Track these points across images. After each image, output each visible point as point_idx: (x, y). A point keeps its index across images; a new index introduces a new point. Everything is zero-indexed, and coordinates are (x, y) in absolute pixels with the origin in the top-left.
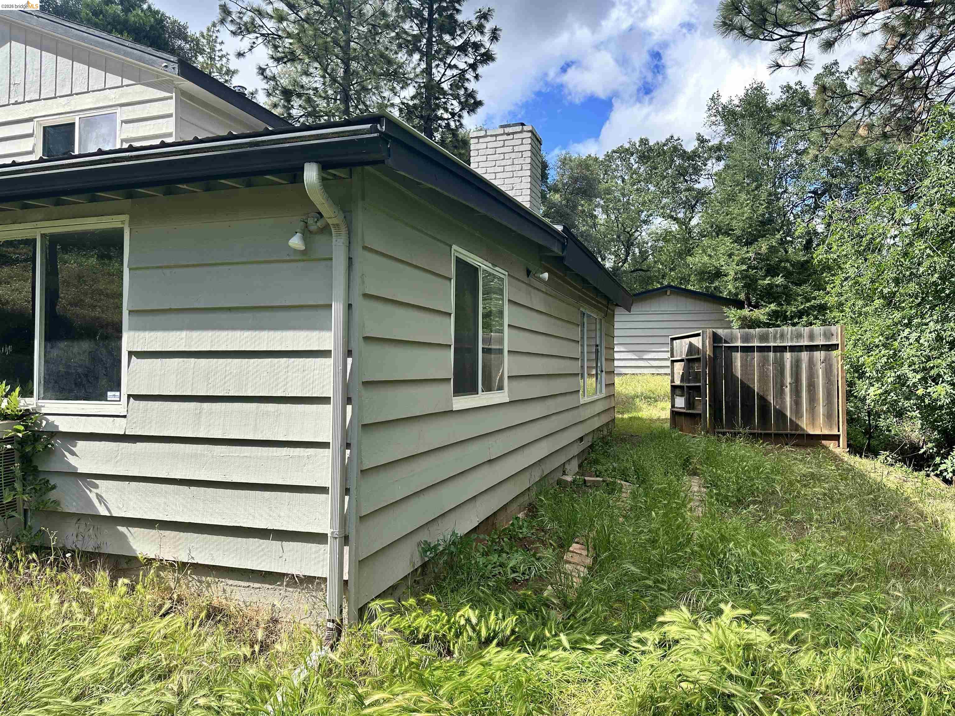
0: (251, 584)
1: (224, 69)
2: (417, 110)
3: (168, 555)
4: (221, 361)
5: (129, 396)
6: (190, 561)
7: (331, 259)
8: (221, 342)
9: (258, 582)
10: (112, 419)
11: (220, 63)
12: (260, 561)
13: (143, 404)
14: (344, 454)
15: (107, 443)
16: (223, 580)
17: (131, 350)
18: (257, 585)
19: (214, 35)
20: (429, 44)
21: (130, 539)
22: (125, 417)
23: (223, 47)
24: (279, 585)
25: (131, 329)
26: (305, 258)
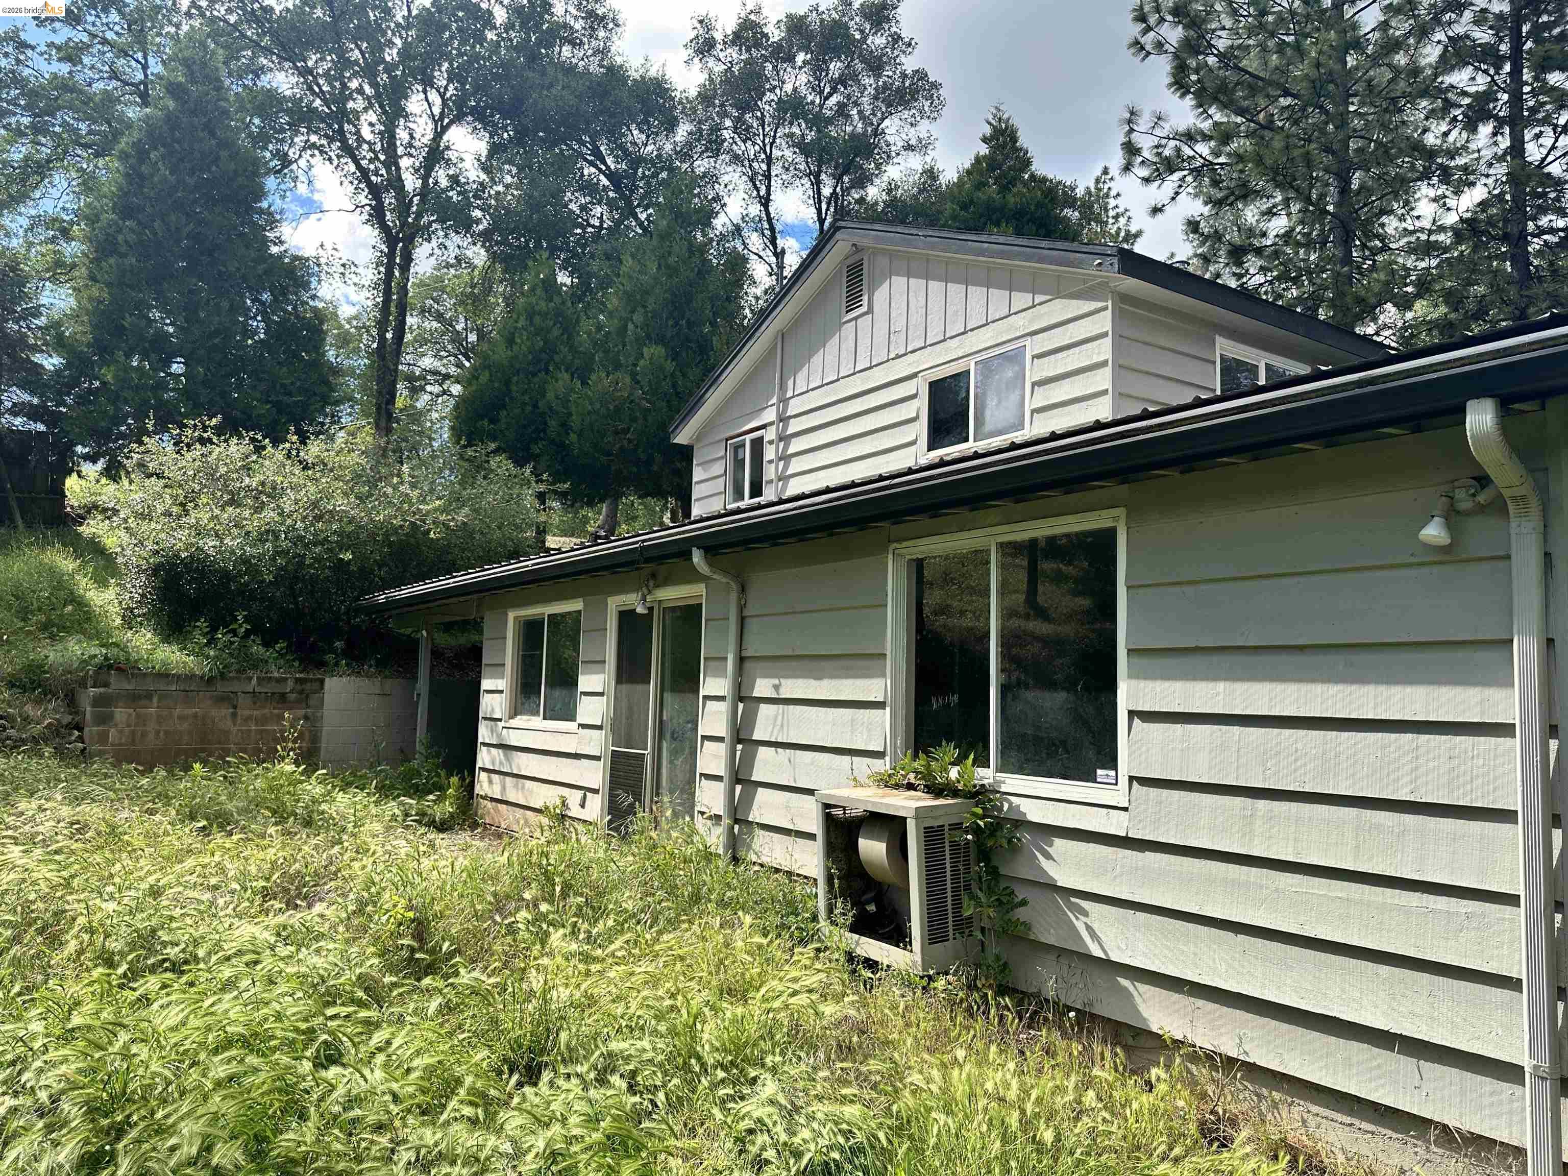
0: (1357, 1122)
1: (1122, 234)
2: (1494, 226)
3: (1203, 1040)
4: (1287, 732)
5: (1131, 779)
6: (1241, 1058)
7: (1508, 557)
8: (1287, 702)
9: (1370, 1122)
10: (1105, 810)
11: (1116, 226)
12: (1373, 1084)
13: (1153, 792)
14: (1550, 922)
15: (1098, 846)
16: (1302, 1103)
17: (1134, 708)
18: (1365, 1126)
19: (1106, 186)
20: (1516, 99)
21: (1138, 1000)
22: (1125, 809)
23: (1119, 201)
24: (1412, 1137)
25: (1130, 676)
26: (1447, 558)
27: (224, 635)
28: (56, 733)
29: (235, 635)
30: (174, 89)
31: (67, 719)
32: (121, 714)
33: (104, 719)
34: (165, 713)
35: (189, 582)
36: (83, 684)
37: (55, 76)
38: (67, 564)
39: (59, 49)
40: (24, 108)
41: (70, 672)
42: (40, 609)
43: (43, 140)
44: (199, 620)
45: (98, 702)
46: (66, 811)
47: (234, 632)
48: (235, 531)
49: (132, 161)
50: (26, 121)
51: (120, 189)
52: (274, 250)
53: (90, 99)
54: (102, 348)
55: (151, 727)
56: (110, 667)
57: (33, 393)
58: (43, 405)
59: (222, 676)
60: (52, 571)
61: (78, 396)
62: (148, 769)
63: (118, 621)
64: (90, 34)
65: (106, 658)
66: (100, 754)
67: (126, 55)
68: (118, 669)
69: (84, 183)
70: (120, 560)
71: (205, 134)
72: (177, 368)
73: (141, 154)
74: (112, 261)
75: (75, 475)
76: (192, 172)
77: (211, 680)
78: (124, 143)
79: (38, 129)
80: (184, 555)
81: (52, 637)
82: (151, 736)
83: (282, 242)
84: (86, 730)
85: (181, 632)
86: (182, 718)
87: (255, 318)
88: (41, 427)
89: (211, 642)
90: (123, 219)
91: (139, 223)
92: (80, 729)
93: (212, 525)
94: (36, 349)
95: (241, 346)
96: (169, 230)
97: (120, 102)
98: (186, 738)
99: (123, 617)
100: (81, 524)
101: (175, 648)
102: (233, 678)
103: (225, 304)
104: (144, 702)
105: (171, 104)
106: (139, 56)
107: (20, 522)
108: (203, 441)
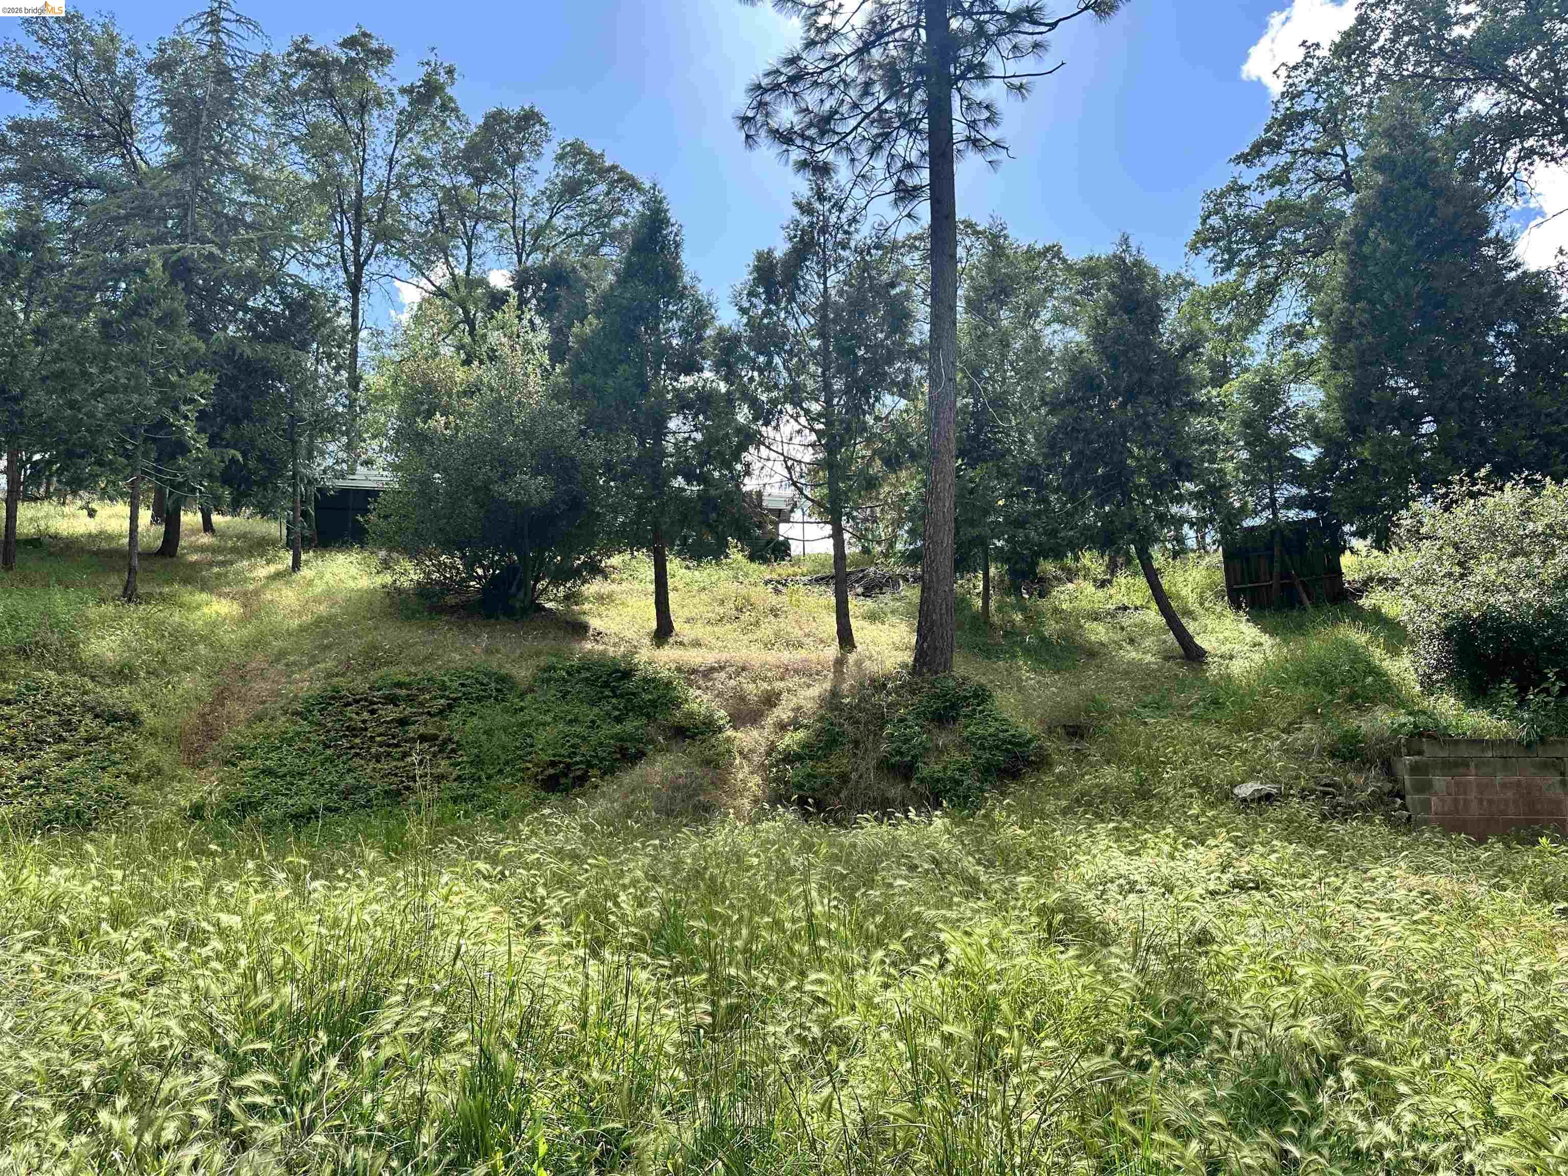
27: (1536, 695)
28: (1380, 801)
29: (1549, 695)
30: (1379, 164)
31: (1388, 786)
32: (1440, 781)
33: (1424, 787)
34: (1485, 780)
35: (1485, 643)
36: (1397, 752)
37: (1270, 203)
38: (1358, 637)
39: (1269, 177)
40: (1249, 242)
41: (1382, 741)
42: (1343, 682)
43: (1269, 262)
44: (1503, 681)
45: (1415, 769)
46: (1413, 880)
47: (1547, 691)
48: (1528, 582)
49: (1353, 247)
50: (1253, 252)
51: (1346, 276)
52: (1512, 275)
53: (1302, 209)
54: (1355, 429)
55: (1473, 795)
56: (1421, 735)
57: (1300, 486)
58: (1311, 495)
59: (1542, 740)
60: (1348, 647)
61: (1339, 478)
62: (1481, 840)
63: (1418, 688)
64: (1291, 152)
65: (1416, 726)
66: (1426, 822)
67: (1326, 154)
68: (1429, 736)
69: (1309, 285)
70: (1410, 628)
71: (1419, 191)
72: (1428, 427)
73: (1359, 235)
74: (1351, 345)
75: (1348, 552)
76: (1410, 234)
77: (1529, 745)
78: (1341, 235)
79: (1262, 256)
80: (1475, 615)
81: (1358, 707)
82: (1474, 805)
83: (1518, 265)
84: (1408, 797)
85: (1485, 694)
86: (1504, 786)
87: (1502, 353)
88: (1312, 514)
89: (1523, 703)
90: (1354, 304)
91: (1370, 302)
92: (1403, 798)
93: (1501, 580)
94: (1295, 445)
95: (1493, 386)
96: (1398, 297)
97: (1327, 199)
98: (1512, 809)
99: (1422, 683)
100: (1361, 597)
101: (1483, 712)
102: (1554, 743)
103: (1468, 349)
104: (1461, 770)
105: (1380, 179)
106: (1338, 150)
107: (1307, 603)
108: (1473, 495)
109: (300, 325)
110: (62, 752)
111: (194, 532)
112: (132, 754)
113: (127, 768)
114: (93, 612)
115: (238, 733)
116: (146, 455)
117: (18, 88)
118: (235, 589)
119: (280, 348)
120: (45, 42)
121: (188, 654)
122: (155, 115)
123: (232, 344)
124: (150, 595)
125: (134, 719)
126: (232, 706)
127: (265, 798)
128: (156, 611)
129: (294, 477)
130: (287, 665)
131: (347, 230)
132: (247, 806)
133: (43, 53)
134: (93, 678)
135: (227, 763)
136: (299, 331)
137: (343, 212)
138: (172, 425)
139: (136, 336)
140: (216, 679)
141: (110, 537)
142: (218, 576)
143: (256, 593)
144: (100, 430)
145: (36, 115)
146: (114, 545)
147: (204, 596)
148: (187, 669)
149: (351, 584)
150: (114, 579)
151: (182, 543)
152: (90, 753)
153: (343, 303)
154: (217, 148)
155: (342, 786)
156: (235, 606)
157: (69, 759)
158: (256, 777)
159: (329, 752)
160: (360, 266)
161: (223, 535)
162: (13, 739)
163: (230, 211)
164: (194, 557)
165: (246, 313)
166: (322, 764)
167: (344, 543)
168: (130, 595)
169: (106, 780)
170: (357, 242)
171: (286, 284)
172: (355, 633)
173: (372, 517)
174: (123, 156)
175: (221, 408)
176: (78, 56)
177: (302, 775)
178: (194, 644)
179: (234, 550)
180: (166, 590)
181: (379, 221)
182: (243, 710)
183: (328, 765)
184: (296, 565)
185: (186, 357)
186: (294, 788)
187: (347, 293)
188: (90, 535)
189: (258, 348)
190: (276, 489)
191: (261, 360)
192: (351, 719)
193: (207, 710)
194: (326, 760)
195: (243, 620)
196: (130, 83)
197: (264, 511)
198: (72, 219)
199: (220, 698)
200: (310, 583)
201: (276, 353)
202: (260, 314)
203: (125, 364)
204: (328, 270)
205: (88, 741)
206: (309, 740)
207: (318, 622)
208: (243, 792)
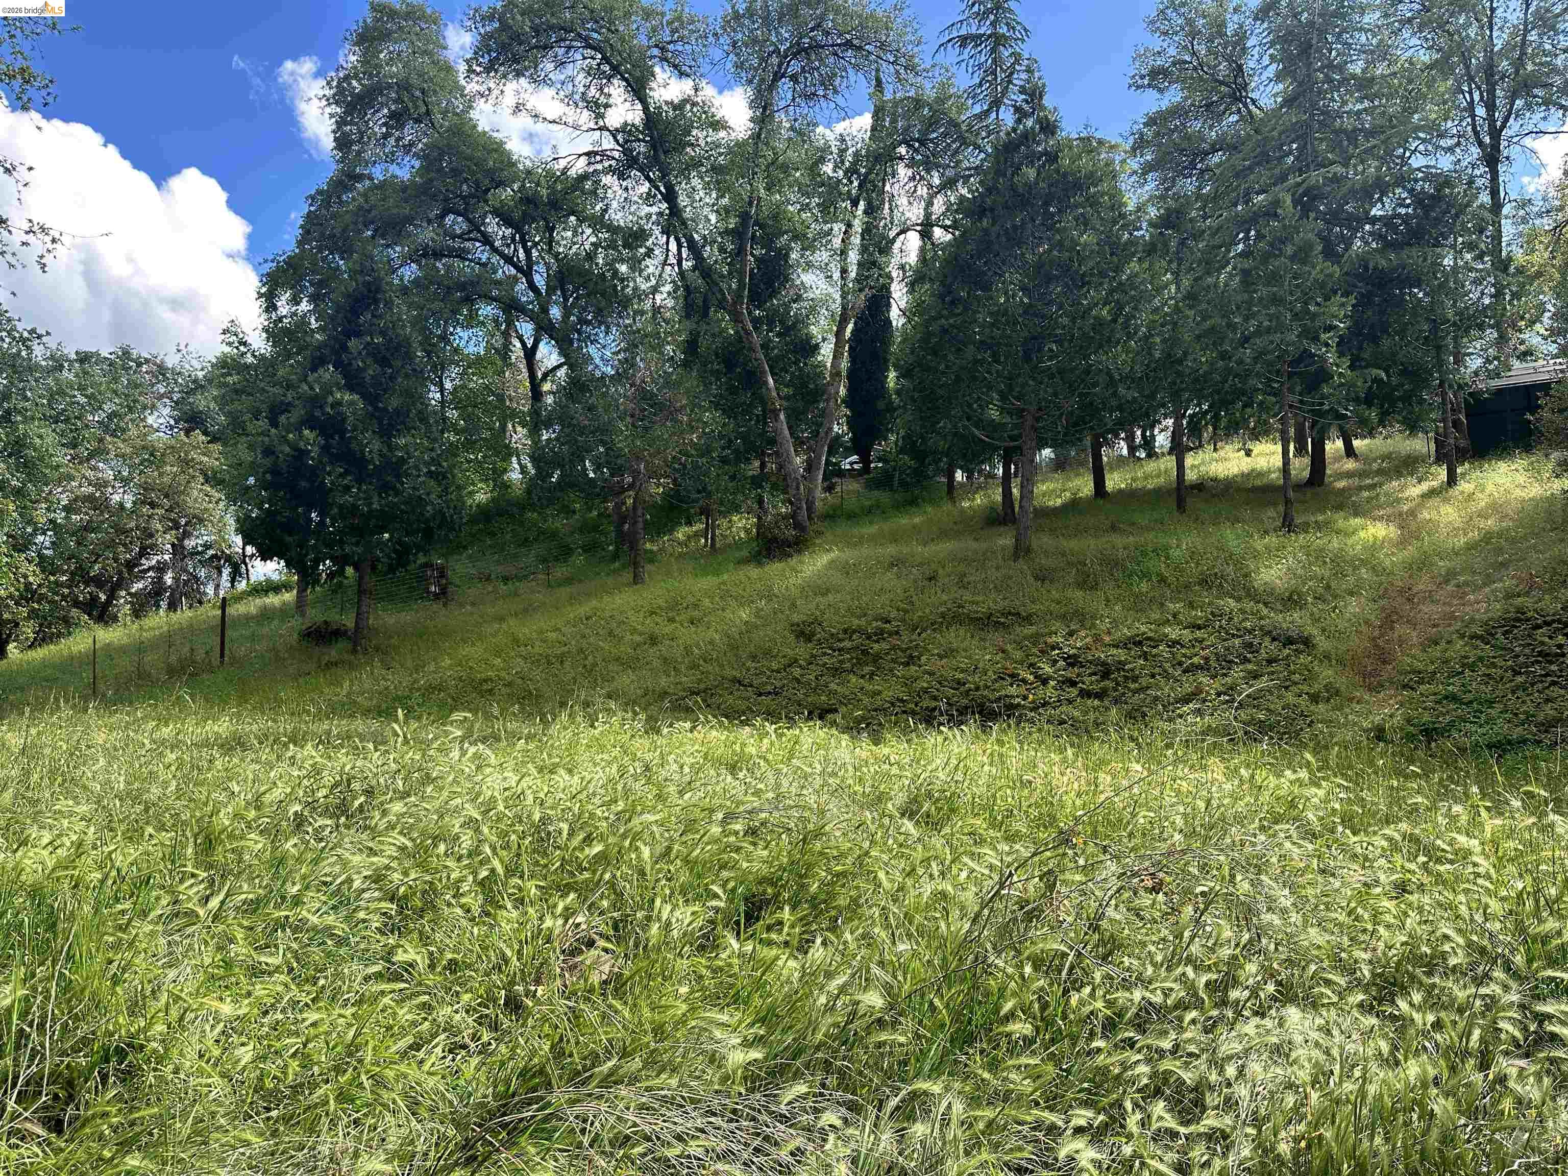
109: (1435, 219)
110: (1249, 672)
111: (1337, 459)
112: (1310, 677)
113: (1306, 688)
114: (1259, 544)
115: (1413, 657)
116: (1291, 390)
117: (1149, 86)
118: (1389, 510)
119: (1415, 252)
120: (1166, 33)
121: (1351, 579)
122: (1266, 60)
123: (1363, 260)
124: (1307, 524)
125: (1307, 642)
126: (1401, 629)
127: (1452, 724)
128: (1317, 540)
129: (1441, 385)
130: (1458, 586)
131: (1476, 97)
132: (1430, 733)
133: (1165, 45)
134: (1266, 604)
135: (1405, 687)
136: (1435, 226)
137: (1471, 79)
138: (1314, 355)
139: (1274, 278)
140: (1382, 603)
141: (1261, 474)
142: (1369, 500)
143: (1412, 513)
144: (1248, 374)
145: (1165, 104)
146: (1265, 481)
147: (1358, 521)
148: (1351, 594)
149: (1518, 493)
150: (1271, 512)
151: (1328, 472)
152: (1273, 673)
153: (1480, 182)
154: (1330, 66)
155: (1541, 717)
156: (1392, 528)
157: (1255, 678)
158: (1438, 702)
159: (1520, 679)
160: (1496, 134)
161: (1367, 459)
162: (1207, 659)
163: (1348, 123)
164: (1341, 484)
165: (1373, 224)
166: (1513, 692)
167: (1505, 449)
168: (1288, 525)
169: (1290, 697)
170: (1491, 107)
171: (1416, 180)
172: (1534, 546)
173: (1546, 414)
174: (1239, 111)
175: (1356, 330)
176: (1194, 34)
177: (1491, 703)
178: (1355, 568)
179: (1380, 472)
180: (1320, 518)
181: (1517, 72)
182: (1414, 634)
183: (1520, 693)
184: (1452, 480)
185: (1322, 286)
186: (1483, 717)
187: (1483, 169)
188: (1243, 474)
189: (1392, 256)
190: (1421, 401)
191: (1395, 270)
192: (1542, 643)
193: (1376, 633)
194: (1518, 687)
195: (1402, 543)
196: (1241, 37)
197: (1412, 427)
198: (1200, 188)
199: (1389, 621)
200: (1470, 497)
201: (1413, 256)
202: (1387, 221)
203: (1266, 307)
204: (1458, 150)
205: (1270, 662)
206: (1494, 665)
207: (1487, 537)
208: (1426, 718)
